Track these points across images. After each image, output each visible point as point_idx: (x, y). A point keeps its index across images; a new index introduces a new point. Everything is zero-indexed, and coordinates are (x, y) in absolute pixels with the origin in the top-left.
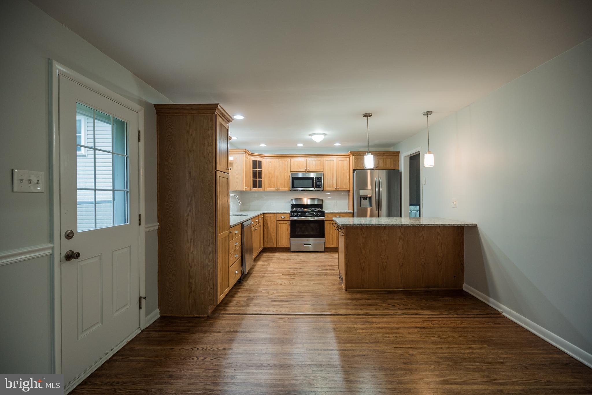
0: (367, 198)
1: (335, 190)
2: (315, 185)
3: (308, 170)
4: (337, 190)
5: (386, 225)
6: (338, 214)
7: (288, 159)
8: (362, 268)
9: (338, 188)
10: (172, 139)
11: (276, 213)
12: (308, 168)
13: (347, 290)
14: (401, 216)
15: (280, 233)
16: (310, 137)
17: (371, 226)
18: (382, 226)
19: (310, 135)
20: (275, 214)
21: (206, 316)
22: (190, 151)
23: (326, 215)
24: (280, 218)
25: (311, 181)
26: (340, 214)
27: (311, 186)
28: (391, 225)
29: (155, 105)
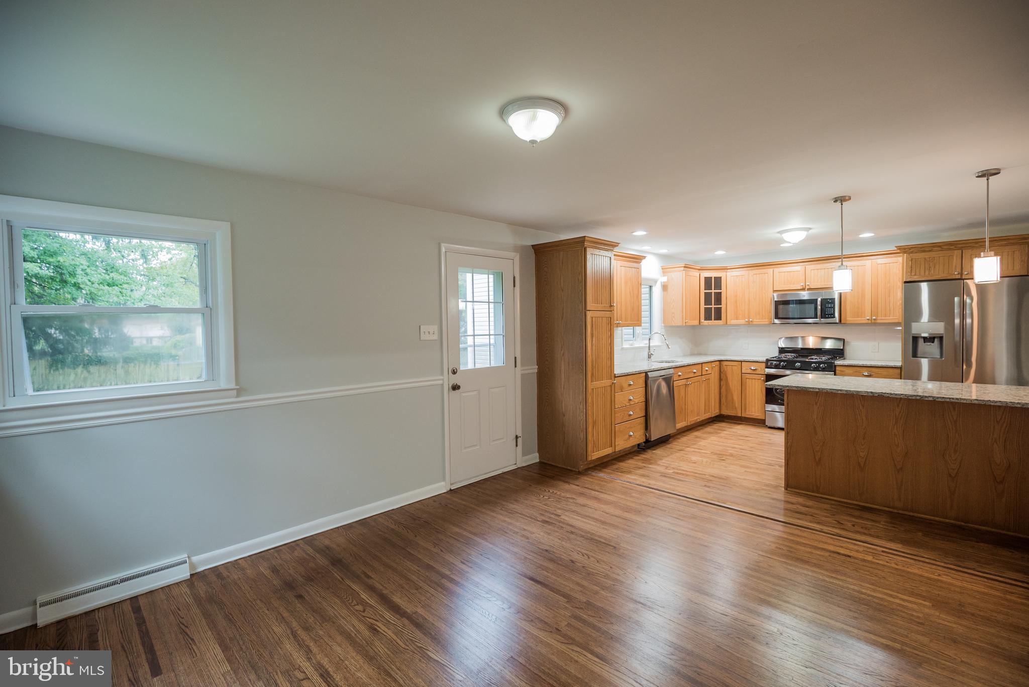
1: (867, 322)
2: (819, 313)
3: (807, 287)
4: (873, 321)
5: (846, 391)
6: (865, 369)
7: (770, 271)
8: (817, 460)
9: (874, 318)
10: (549, 278)
11: (741, 361)
12: (808, 284)
13: (788, 489)
14: (962, 382)
15: (747, 392)
16: (779, 235)
17: (817, 390)
18: (839, 392)
19: (781, 232)
20: (740, 363)
22: (563, 291)
24: (747, 369)
25: (813, 306)
26: (871, 369)
27: (813, 316)
28: (858, 392)
29: (532, 246)
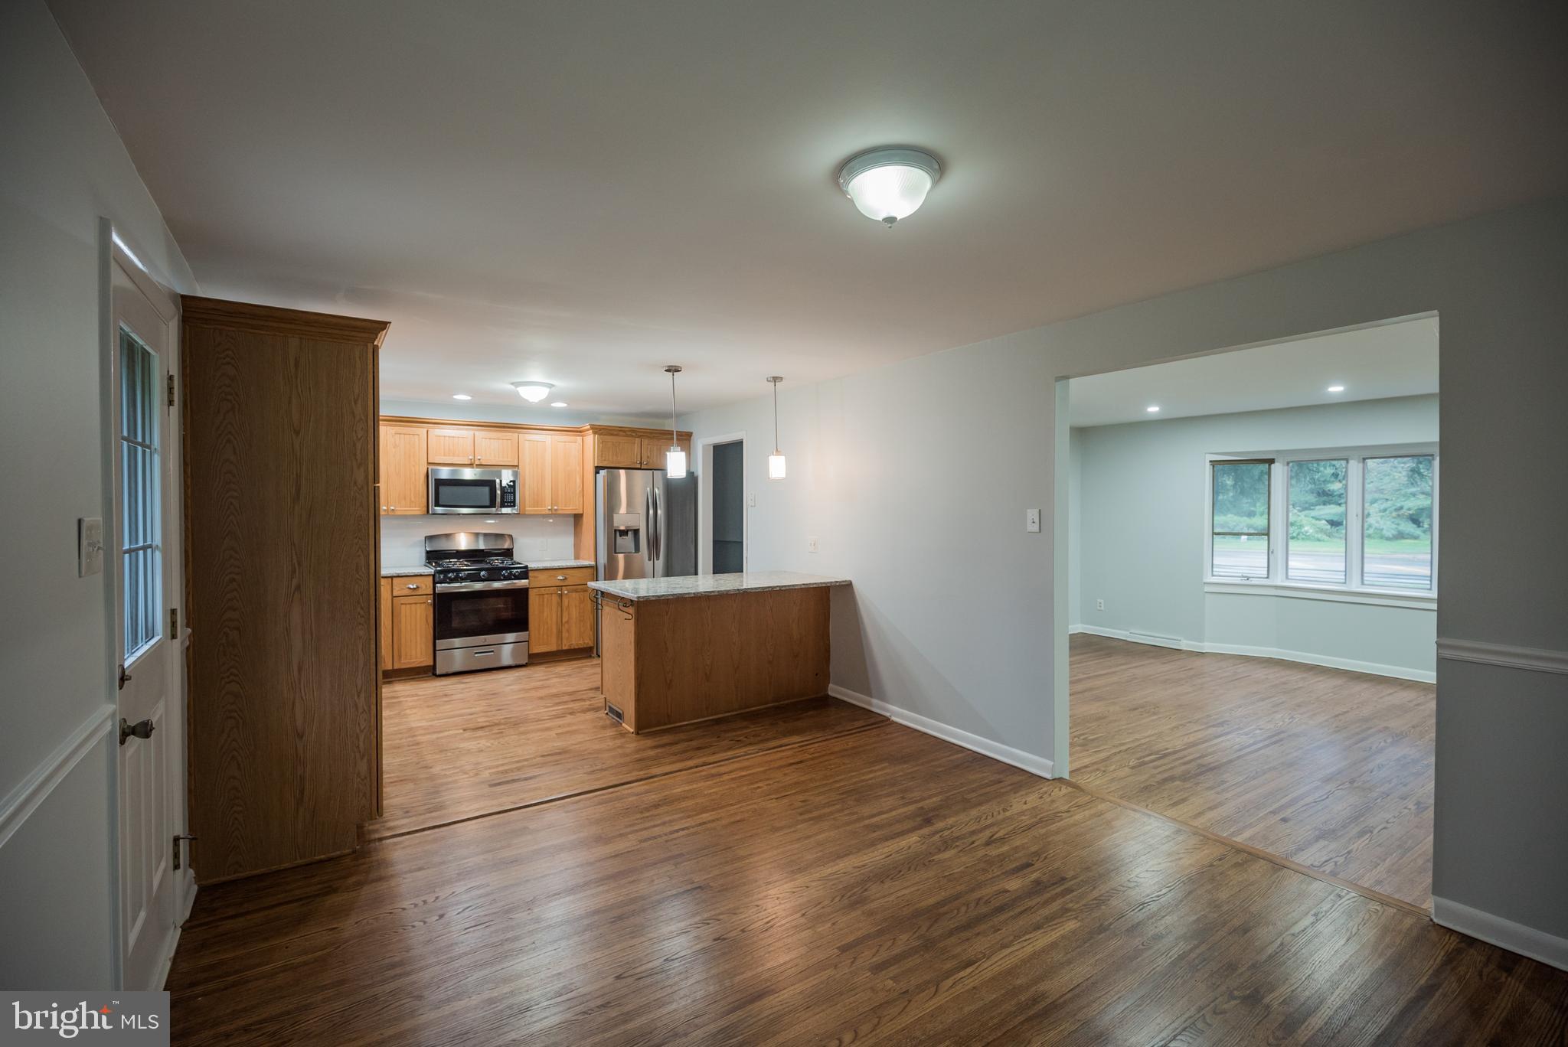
0: (629, 533)
1: (547, 512)
2: (498, 500)
3: (477, 462)
4: (554, 512)
6: (560, 571)
7: (421, 431)
8: (668, 682)
9: (555, 507)
10: (237, 395)
11: (392, 577)
12: (479, 457)
13: (640, 732)
15: (403, 629)
16: (512, 387)
19: (517, 384)
20: (390, 579)
21: (350, 850)
23: (531, 574)
24: (403, 589)
25: (486, 490)
26: (564, 571)
27: (488, 504)
29: (183, 297)
